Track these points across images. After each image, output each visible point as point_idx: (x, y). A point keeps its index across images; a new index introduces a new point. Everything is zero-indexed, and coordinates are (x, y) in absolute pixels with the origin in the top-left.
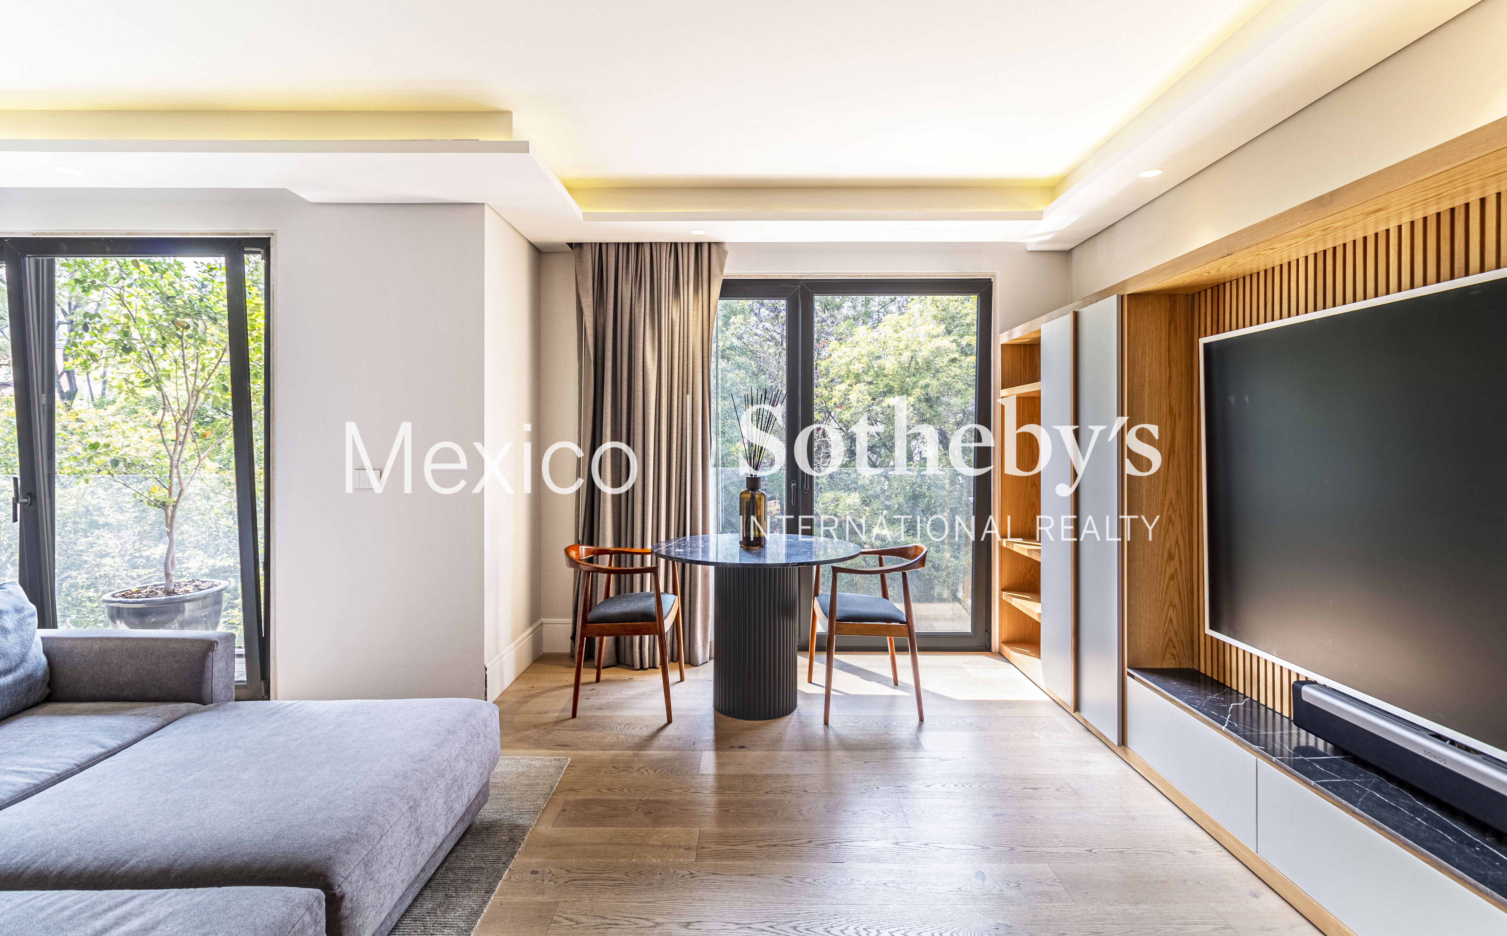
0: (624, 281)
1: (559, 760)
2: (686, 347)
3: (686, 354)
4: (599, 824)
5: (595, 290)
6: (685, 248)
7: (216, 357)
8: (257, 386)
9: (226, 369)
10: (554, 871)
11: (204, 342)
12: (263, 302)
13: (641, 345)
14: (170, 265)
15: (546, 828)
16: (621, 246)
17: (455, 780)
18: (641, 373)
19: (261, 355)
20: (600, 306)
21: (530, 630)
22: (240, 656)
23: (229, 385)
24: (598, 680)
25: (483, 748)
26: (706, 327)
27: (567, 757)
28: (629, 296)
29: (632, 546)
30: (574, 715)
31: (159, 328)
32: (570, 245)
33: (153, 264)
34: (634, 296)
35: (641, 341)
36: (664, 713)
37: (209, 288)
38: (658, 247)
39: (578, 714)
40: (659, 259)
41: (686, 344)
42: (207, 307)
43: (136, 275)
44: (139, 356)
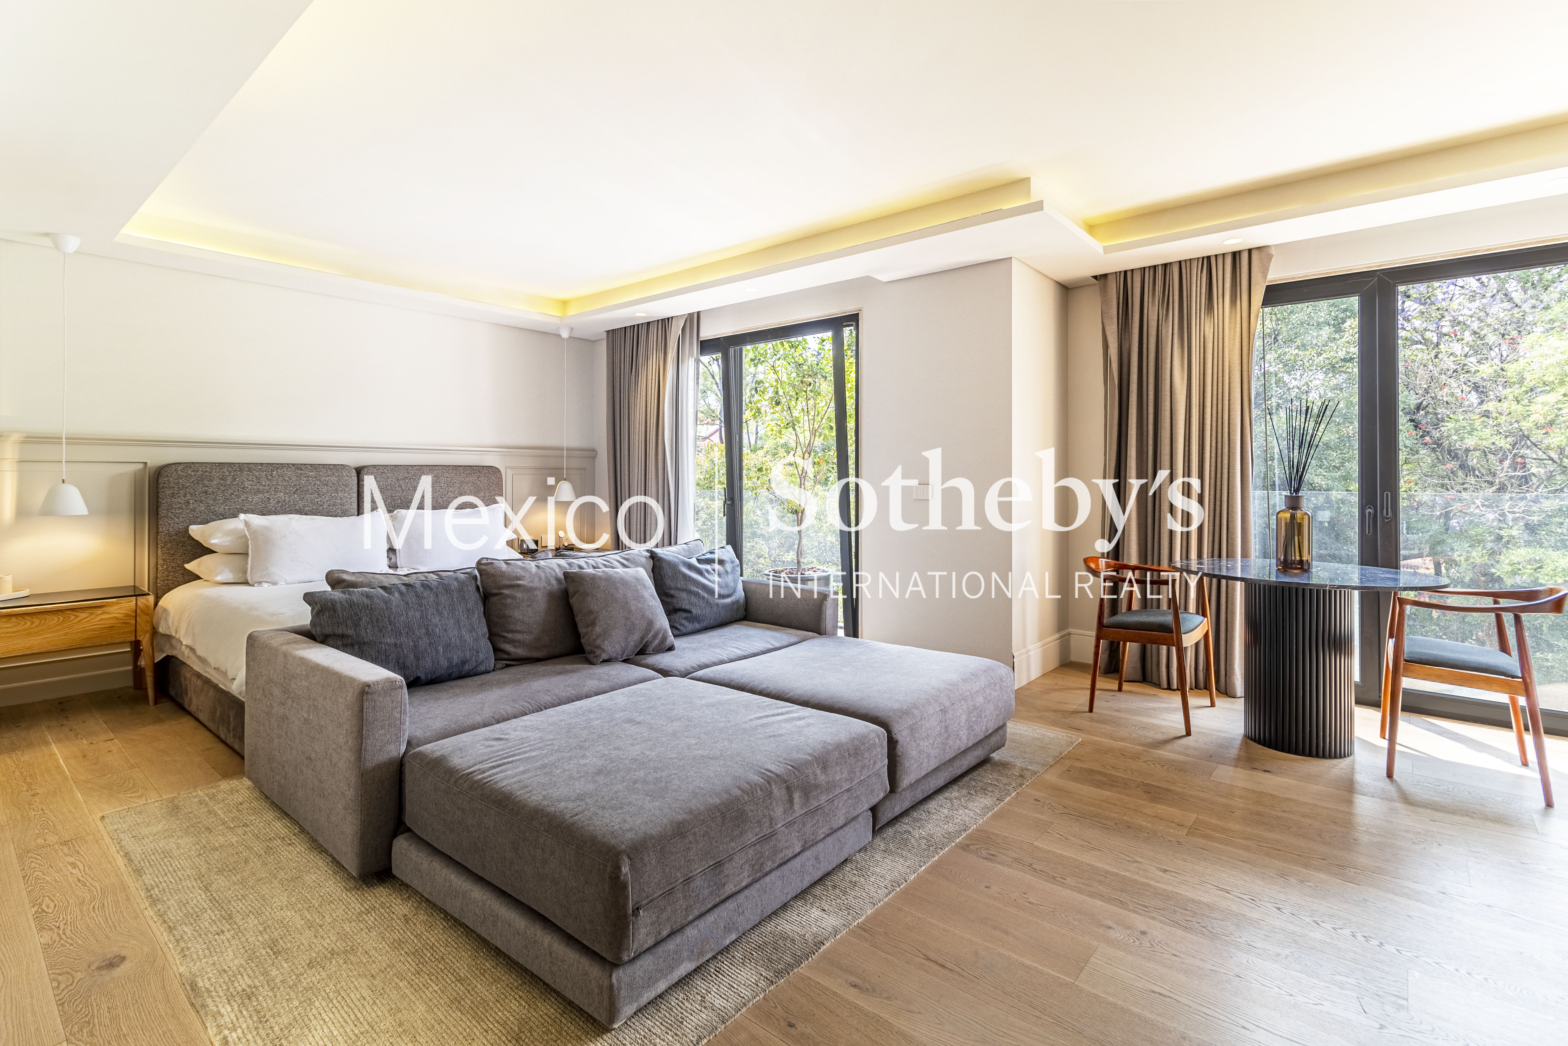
0: (1150, 304)
1: (1071, 737)
2: (1220, 363)
3: (1220, 370)
4: (1098, 787)
5: (1120, 317)
6: (1220, 260)
7: (826, 405)
8: (851, 424)
9: (832, 413)
10: (1053, 804)
11: (819, 394)
12: (854, 361)
13: (1169, 365)
14: (800, 342)
15: (1051, 777)
16: (1147, 271)
17: (975, 708)
18: (1168, 393)
19: (853, 401)
20: (1125, 332)
21: (1057, 636)
22: (841, 628)
23: (833, 425)
24: (1120, 689)
25: (998, 696)
26: (1245, 339)
27: (1079, 738)
28: (1156, 318)
29: (1159, 565)
30: (1091, 710)
31: (794, 387)
32: (1095, 277)
33: (791, 342)
34: (1160, 317)
35: (1169, 361)
36: (1183, 727)
37: (822, 355)
38: (1188, 264)
39: (1094, 710)
40: (1188, 276)
41: (1221, 359)
42: (821, 368)
43: (781, 352)
44: (783, 408)
